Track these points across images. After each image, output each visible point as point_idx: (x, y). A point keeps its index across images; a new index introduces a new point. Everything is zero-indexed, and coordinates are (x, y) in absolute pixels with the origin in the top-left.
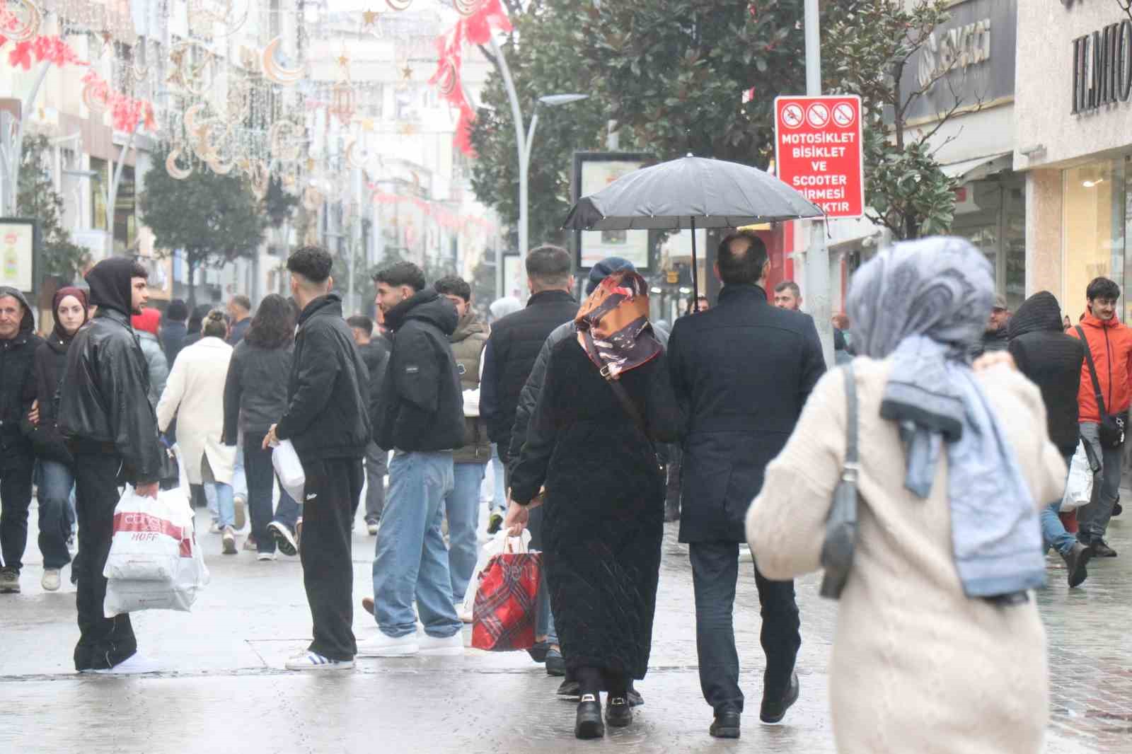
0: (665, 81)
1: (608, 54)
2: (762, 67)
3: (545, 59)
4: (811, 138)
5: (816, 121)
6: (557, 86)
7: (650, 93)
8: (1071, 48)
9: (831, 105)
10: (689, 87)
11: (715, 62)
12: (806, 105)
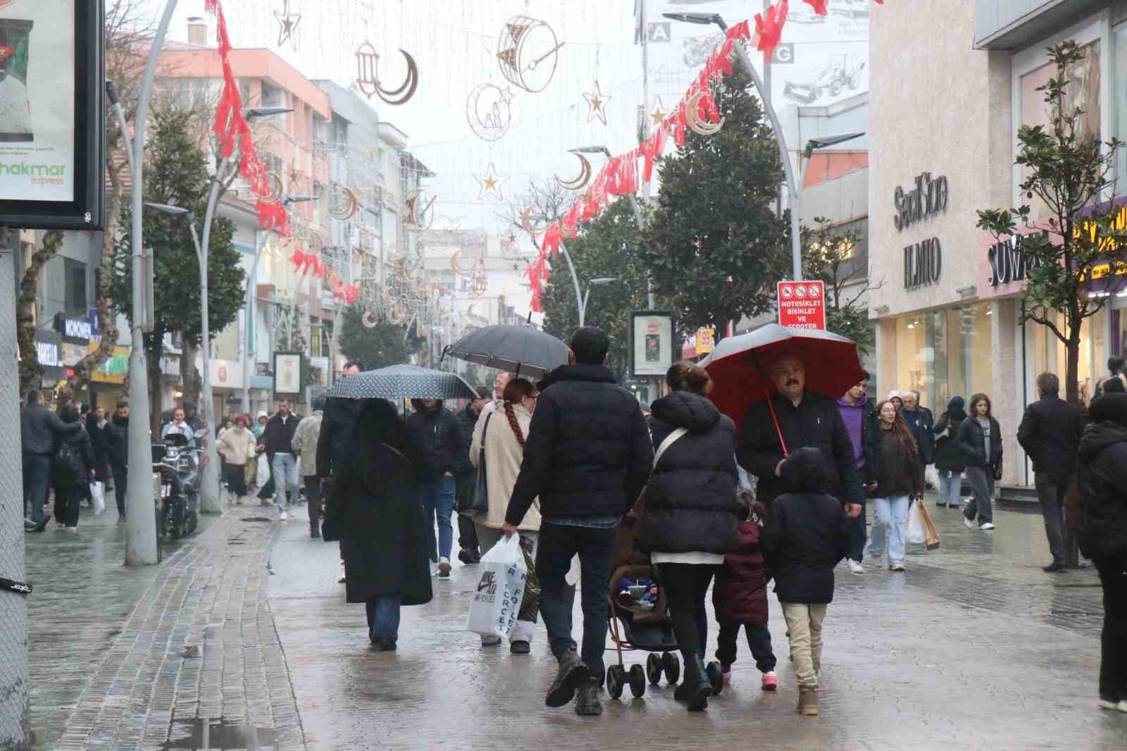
0: (686, 272)
1: (653, 257)
2: (740, 264)
3: (591, 258)
4: (797, 304)
5: (800, 295)
6: (598, 274)
7: (677, 278)
8: (903, 253)
9: (807, 285)
10: (700, 275)
11: (714, 261)
12: (794, 286)
